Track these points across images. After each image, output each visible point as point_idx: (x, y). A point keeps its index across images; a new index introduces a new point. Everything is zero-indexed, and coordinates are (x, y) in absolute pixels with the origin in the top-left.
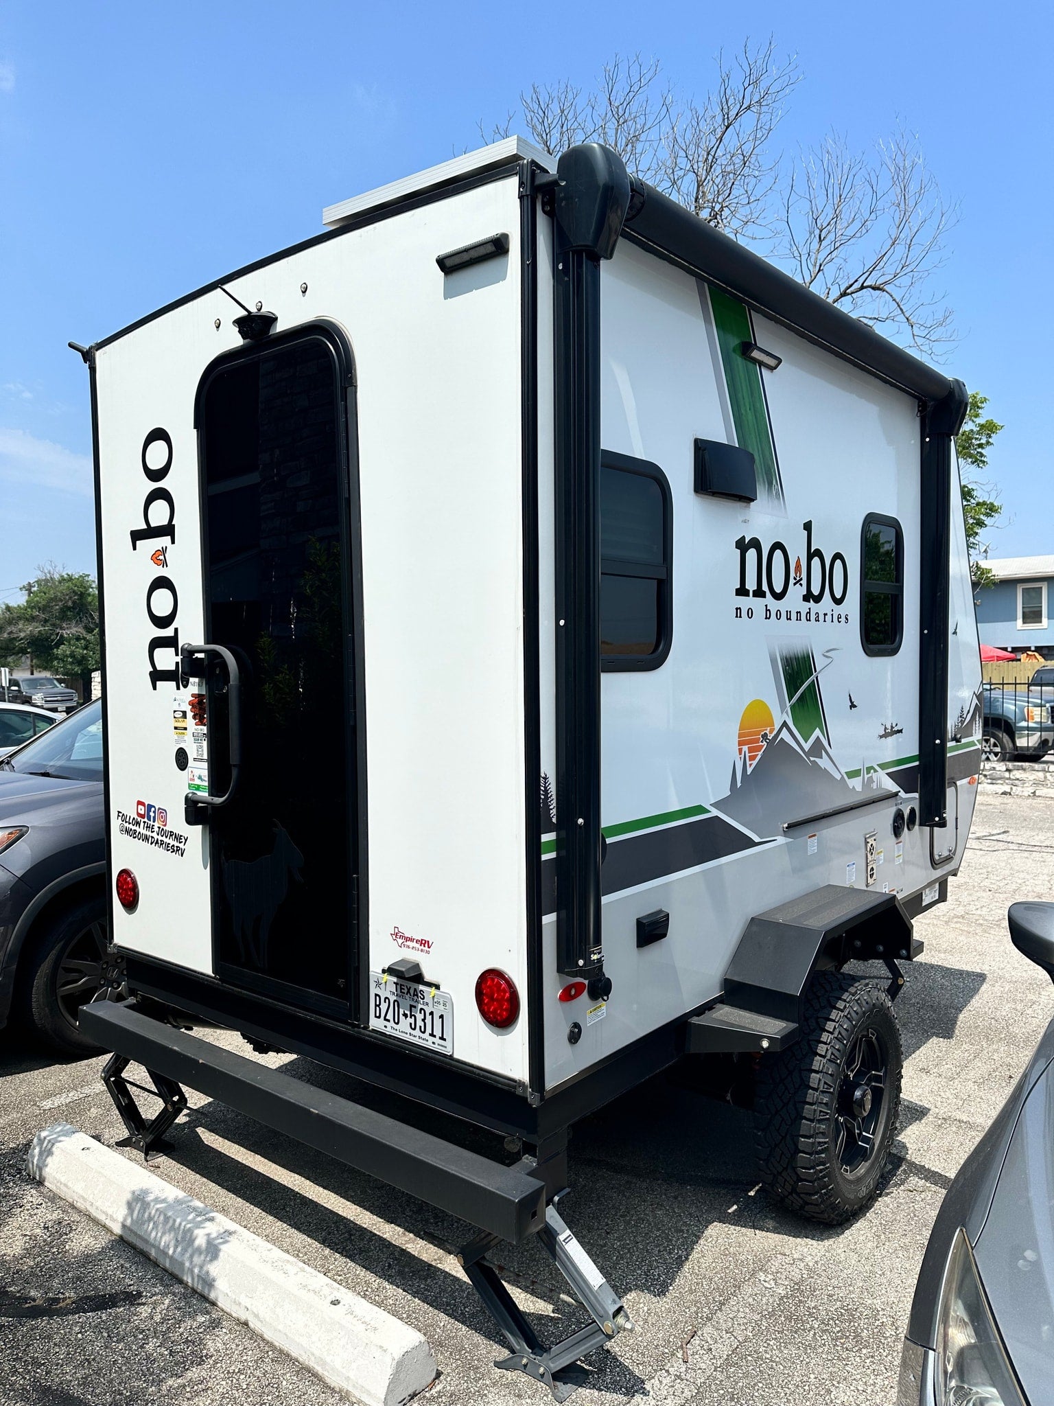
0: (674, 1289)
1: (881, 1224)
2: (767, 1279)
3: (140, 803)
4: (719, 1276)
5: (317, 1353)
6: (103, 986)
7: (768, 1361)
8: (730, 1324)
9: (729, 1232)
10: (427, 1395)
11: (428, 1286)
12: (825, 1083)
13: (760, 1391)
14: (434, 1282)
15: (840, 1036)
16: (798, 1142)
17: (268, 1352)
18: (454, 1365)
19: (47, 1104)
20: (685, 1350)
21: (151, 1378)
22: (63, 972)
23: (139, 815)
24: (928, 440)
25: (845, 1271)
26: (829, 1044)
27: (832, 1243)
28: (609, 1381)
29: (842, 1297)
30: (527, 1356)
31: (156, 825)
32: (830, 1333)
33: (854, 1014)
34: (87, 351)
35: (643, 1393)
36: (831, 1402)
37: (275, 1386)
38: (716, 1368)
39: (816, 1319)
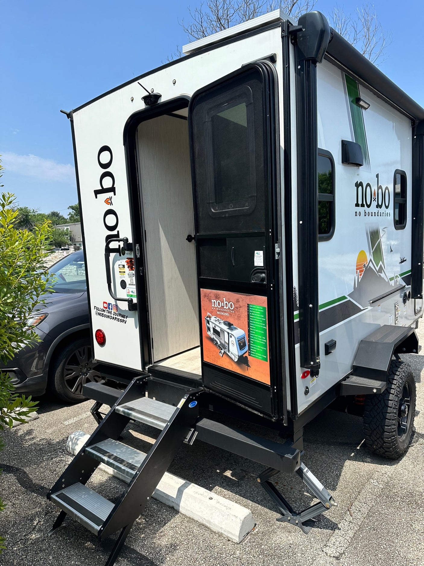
0: (338, 487)
1: (413, 458)
2: (374, 482)
3: (104, 303)
4: (355, 481)
5: (207, 519)
6: (81, 375)
7: (384, 514)
8: (365, 500)
9: (354, 464)
10: (253, 533)
11: (240, 489)
12: (395, 405)
13: (384, 526)
14: (242, 488)
15: (399, 386)
16: (384, 428)
17: (184, 518)
18: (260, 521)
19: (66, 423)
20: (350, 511)
21: (141, 531)
22: (66, 370)
23: (104, 307)
24: (415, 137)
25: (404, 477)
26: (395, 389)
27: (396, 466)
28: (323, 525)
29: (406, 488)
30: (290, 516)
31: (113, 311)
32: (405, 502)
33: (403, 377)
34: (69, 113)
35: (338, 529)
36: (414, 529)
37: (191, 532)
38: (364, 518)
39: (398, 497)
